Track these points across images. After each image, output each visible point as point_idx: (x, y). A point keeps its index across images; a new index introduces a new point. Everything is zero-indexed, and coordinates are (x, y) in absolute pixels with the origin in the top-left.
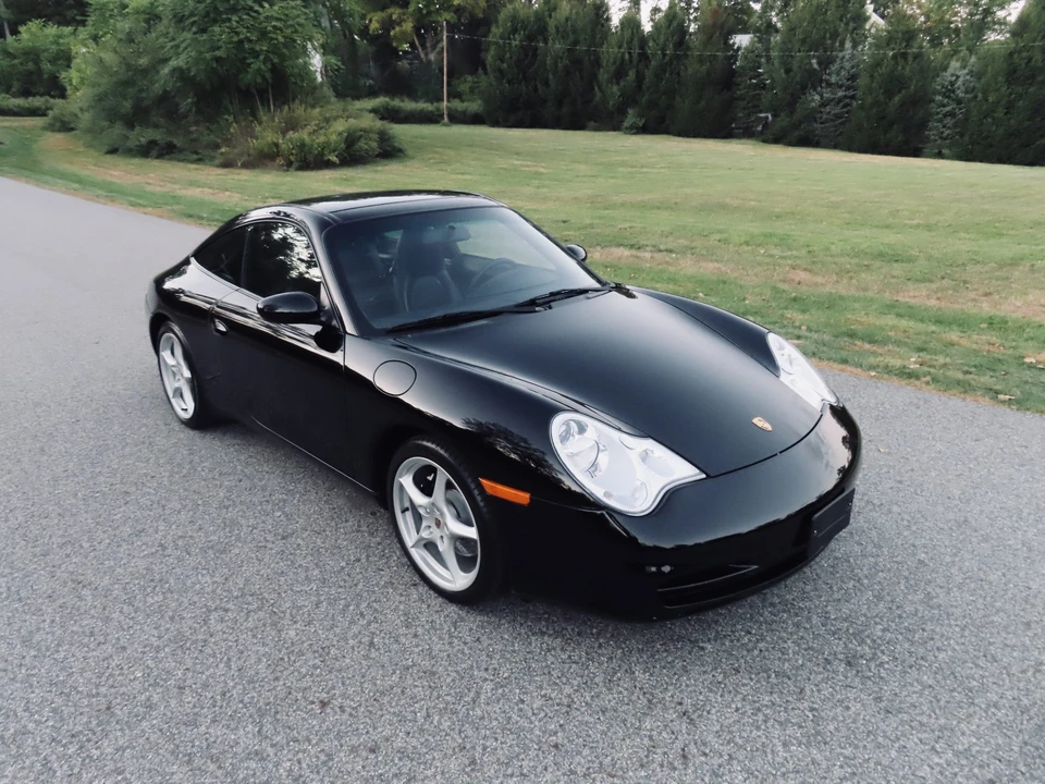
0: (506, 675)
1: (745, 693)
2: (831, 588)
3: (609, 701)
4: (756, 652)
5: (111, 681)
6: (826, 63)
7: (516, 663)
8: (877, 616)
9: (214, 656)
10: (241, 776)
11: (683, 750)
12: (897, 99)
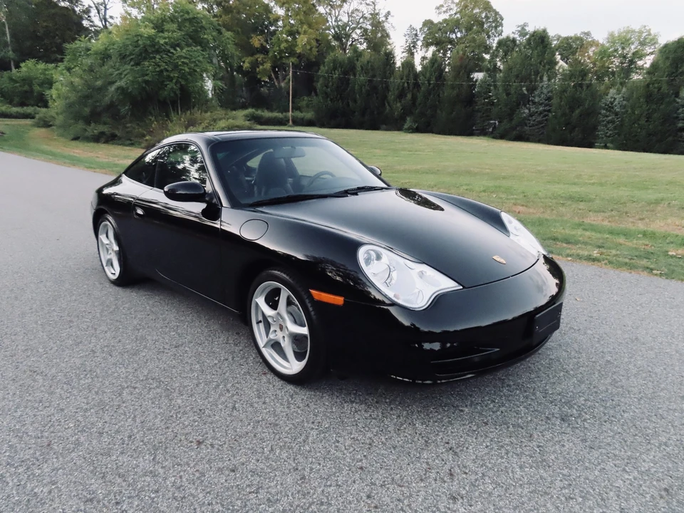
0: (327, 426)
1: (492, 437)
2: (548, 376)
3: (398, 441)
4: (499, 413)
5: (52, 429)
6: (532, 90)
7: (334, 419)
8: (580, 392)
9: (125, 415)
10: (139, 486)
11: (450, 470)
12: (577, 112)
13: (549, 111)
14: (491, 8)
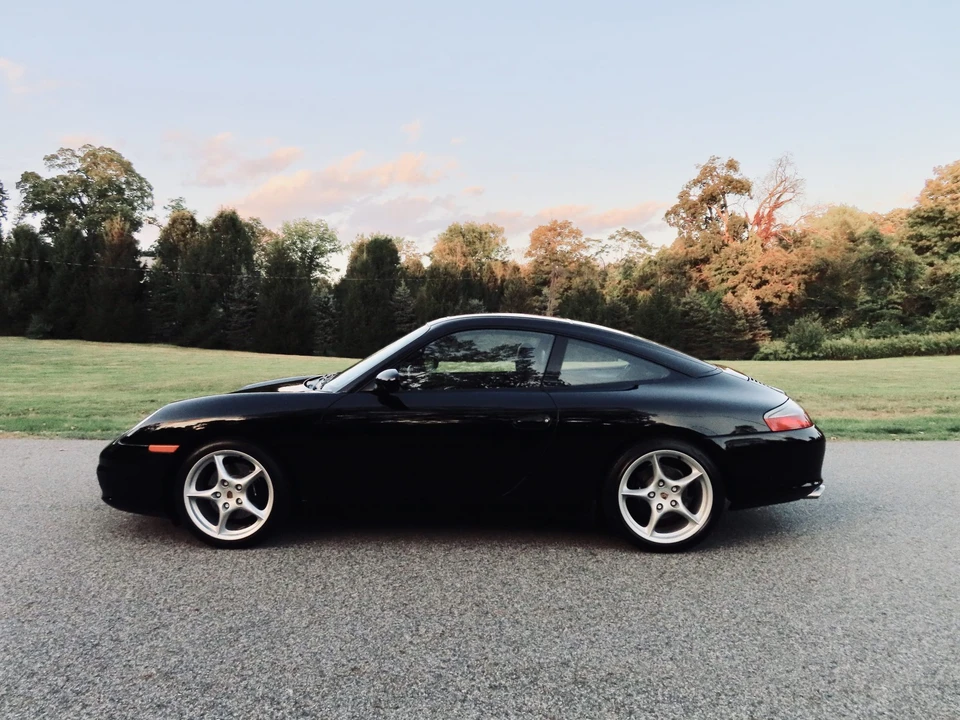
6: (228, 283)
12: (290, 312)
13: (254, 310)
14: (133, 172)
